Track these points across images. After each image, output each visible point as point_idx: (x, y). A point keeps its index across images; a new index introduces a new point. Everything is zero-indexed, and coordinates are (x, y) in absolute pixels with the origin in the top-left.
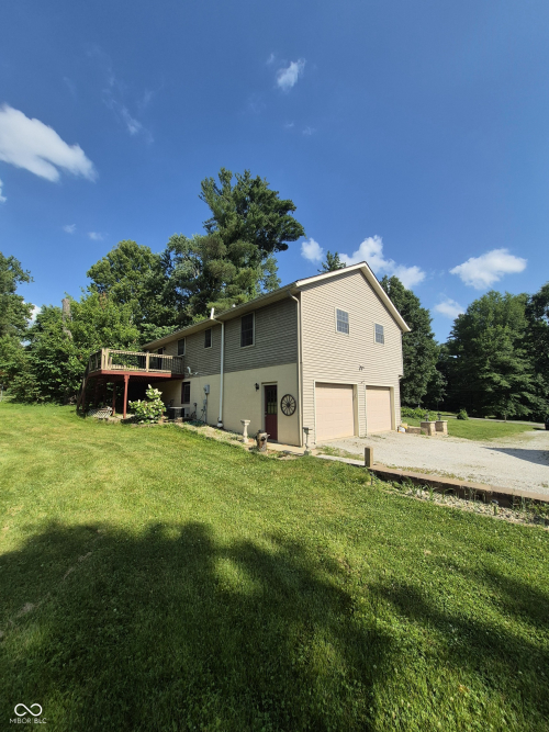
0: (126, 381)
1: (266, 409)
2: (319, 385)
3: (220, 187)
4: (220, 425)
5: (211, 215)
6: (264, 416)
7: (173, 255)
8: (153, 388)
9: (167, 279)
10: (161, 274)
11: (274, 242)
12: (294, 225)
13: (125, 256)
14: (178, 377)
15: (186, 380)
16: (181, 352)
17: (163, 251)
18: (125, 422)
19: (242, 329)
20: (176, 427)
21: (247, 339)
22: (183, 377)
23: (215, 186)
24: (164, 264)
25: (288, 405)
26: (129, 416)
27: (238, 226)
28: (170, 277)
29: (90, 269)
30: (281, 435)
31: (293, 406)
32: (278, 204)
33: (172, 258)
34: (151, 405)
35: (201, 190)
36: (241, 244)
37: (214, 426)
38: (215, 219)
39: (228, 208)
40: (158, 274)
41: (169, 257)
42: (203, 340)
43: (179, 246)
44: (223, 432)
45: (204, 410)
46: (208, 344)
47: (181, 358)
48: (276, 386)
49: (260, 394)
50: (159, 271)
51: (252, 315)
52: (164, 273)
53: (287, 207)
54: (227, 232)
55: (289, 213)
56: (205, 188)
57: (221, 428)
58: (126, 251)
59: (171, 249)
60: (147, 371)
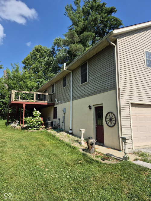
0: (24, 107)
1: (97, 122)
2: (133, 105)
3: (75, 7)
4: (70, 132)
5: (71, 23)
6: (95, 127)
7: (56, 48)
8: (37, 110)
9: (54, 60)
10: (51, 58)
11: (105, 32)
12: (116, 20)
13: (37, 53)
14: (51, 105)
15: (55, 106)
16: (53, 91)
17: (51, 47)
18: (23, 129)
19: (81, 73)
20: (46, 132)
21: (84, 79)
22: (54, 104)
23: (72, 8)
24: (52, 53)
25: (111, 120)
26: (25, 126)
27: (84, 24)
28: (55, 59)
29: (23, 60)
30: (106, 141)
31: (114, 120)
32: (106, 9)
33: (56, 50)
34: (35, 120)
35: (65, 10)
36: (86, 33)
37: (68, 132)
38: (73, 24)
39: (79, 17)
40: (49, 58)
41: (54, 49)
42: (62, 83)
43: (59, 43)
44: (71, 136)
45: (63, 122)
46: (64, 85)
47: (53, 95)
48: (102, 107)
49: (92, 113)
50: (50, 56)
51: (86, 63)
52: (52, 57)
53: (111, 11)
54: (78, 29)
55: (113, 14)
56: (67, 10)
57: (71, 134)
58: (37, 50)
59: (55, 44)
60: (34, 102)
